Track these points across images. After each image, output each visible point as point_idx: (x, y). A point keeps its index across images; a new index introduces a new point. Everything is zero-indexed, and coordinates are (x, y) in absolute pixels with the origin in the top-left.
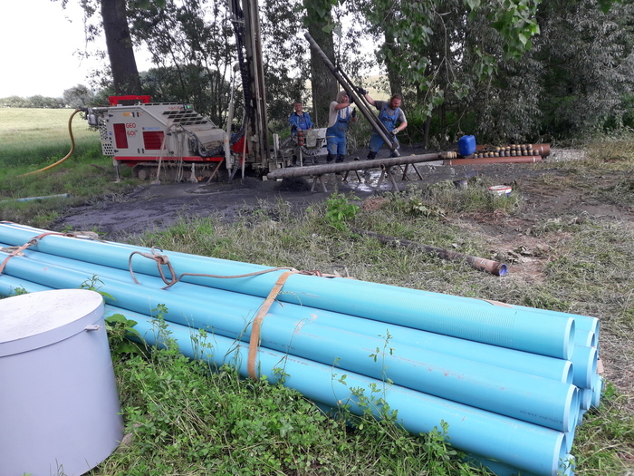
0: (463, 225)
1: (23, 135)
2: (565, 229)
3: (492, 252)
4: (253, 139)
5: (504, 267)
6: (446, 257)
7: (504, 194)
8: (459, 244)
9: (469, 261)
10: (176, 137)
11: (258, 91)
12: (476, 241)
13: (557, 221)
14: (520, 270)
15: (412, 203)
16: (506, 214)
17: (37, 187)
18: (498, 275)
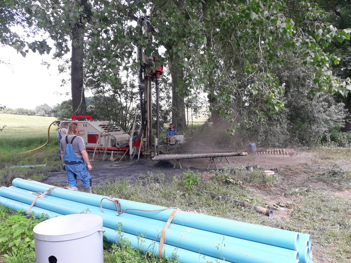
0: (251, 190)
1: (15, 130)
2: (301, 194)
3: (266, 204)
4: (144, 140)
5: (272, 212)
6: (244, 206)
7: (271, 175)
8: (249, 199)
9: (255, 208)
10: (105, 137)
11: (148, 117)
12: (258, 198)
13: (297, 190)
14: (279, 214)
15: (226, 177)
16: (272, 185)
17: (29, 160)
18: (269, 216)
